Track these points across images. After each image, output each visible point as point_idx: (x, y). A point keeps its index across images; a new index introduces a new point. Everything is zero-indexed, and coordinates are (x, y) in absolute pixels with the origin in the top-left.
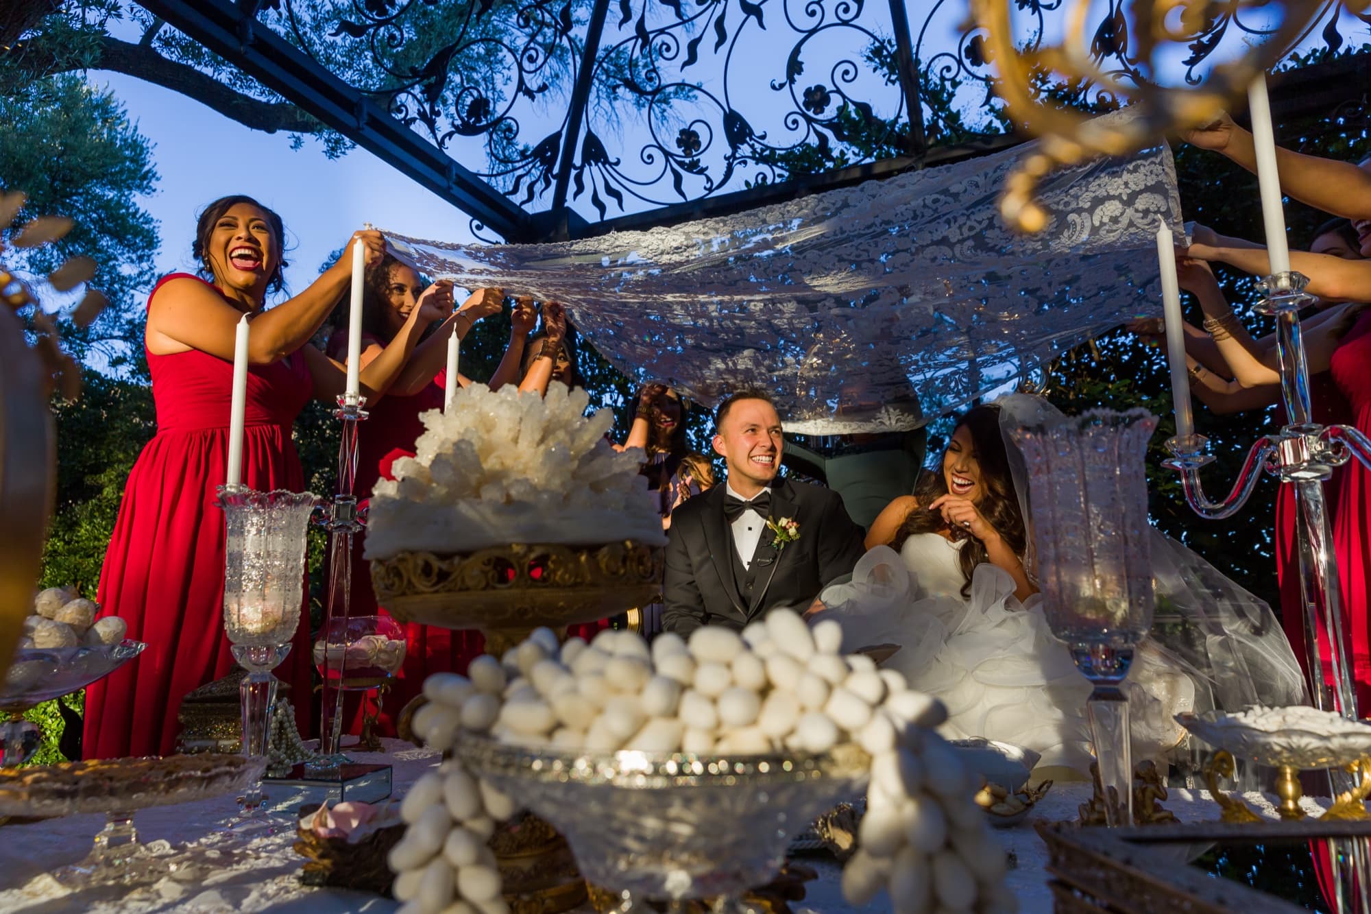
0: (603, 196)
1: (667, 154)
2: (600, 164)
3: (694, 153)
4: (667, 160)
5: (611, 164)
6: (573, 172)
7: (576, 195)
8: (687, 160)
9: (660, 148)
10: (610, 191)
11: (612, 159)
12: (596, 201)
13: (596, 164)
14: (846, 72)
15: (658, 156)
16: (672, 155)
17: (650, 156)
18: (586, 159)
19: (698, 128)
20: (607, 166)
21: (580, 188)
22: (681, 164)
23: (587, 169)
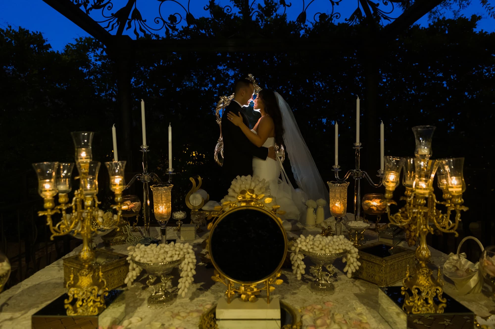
0: (138, 31)
1: (164, 22)
2: (139, 20)
3: (174, 23)
4: (164, 24)
5: (143, 21)
6: (128, 21)
7: (127, 29)
8: (172, 25)
9: (162, 19)
10: (141, 30)
11: (143, 19)
12: (135, 32)
13: (137, 20)
14: (228, 9)
15: (161, 22)
16: (166, 23)
17: (158, 21)
18: (133, 17)
19: (177, 16)
20: (141, 21)
21: (130, 27)
22: (169, 26)
23: (133, 21)
